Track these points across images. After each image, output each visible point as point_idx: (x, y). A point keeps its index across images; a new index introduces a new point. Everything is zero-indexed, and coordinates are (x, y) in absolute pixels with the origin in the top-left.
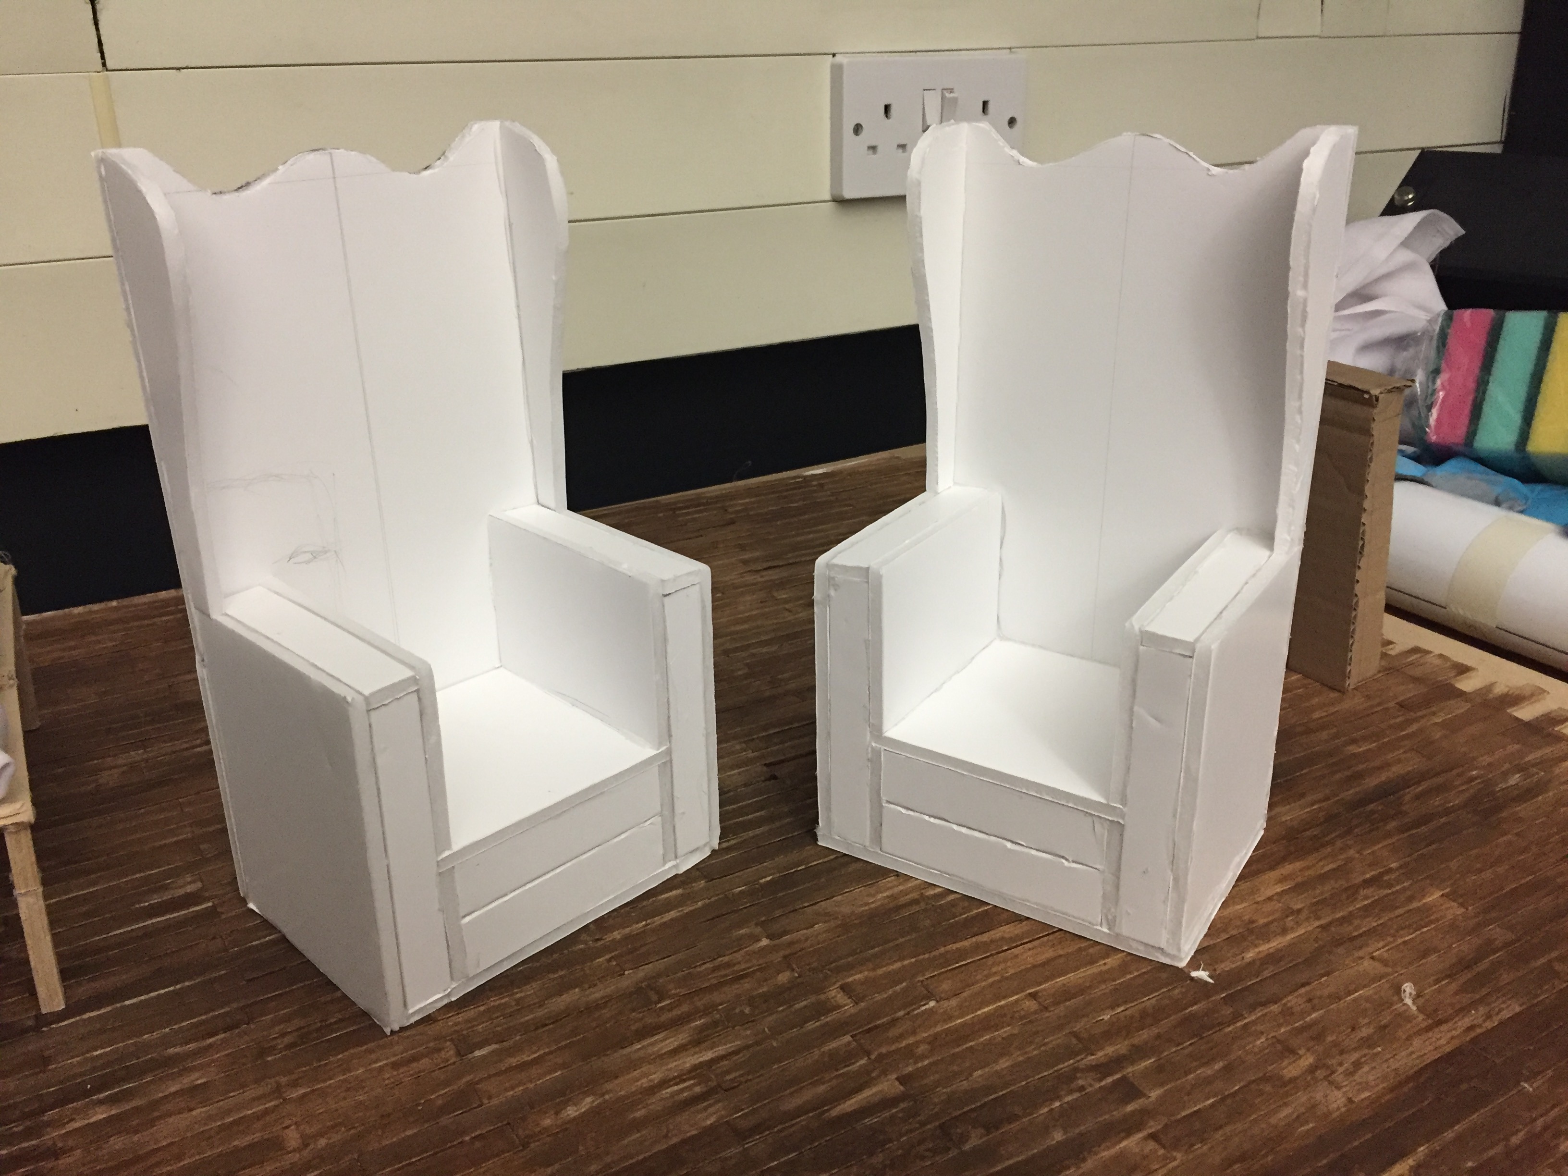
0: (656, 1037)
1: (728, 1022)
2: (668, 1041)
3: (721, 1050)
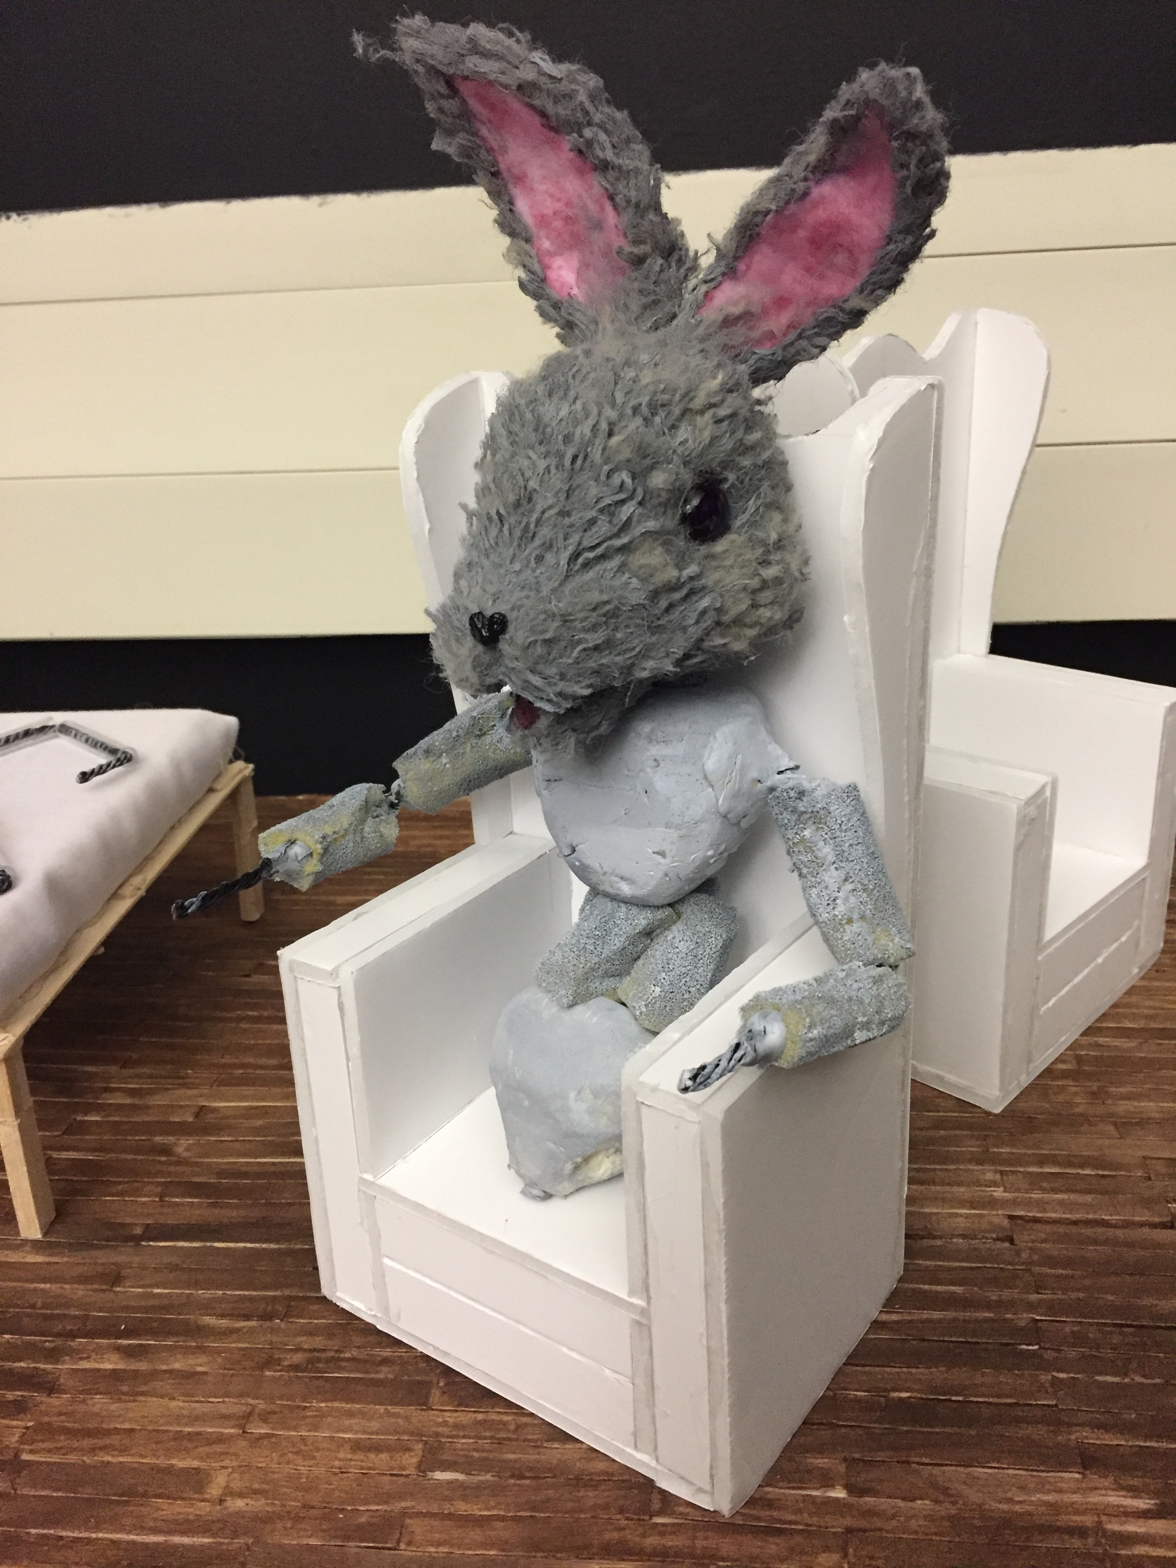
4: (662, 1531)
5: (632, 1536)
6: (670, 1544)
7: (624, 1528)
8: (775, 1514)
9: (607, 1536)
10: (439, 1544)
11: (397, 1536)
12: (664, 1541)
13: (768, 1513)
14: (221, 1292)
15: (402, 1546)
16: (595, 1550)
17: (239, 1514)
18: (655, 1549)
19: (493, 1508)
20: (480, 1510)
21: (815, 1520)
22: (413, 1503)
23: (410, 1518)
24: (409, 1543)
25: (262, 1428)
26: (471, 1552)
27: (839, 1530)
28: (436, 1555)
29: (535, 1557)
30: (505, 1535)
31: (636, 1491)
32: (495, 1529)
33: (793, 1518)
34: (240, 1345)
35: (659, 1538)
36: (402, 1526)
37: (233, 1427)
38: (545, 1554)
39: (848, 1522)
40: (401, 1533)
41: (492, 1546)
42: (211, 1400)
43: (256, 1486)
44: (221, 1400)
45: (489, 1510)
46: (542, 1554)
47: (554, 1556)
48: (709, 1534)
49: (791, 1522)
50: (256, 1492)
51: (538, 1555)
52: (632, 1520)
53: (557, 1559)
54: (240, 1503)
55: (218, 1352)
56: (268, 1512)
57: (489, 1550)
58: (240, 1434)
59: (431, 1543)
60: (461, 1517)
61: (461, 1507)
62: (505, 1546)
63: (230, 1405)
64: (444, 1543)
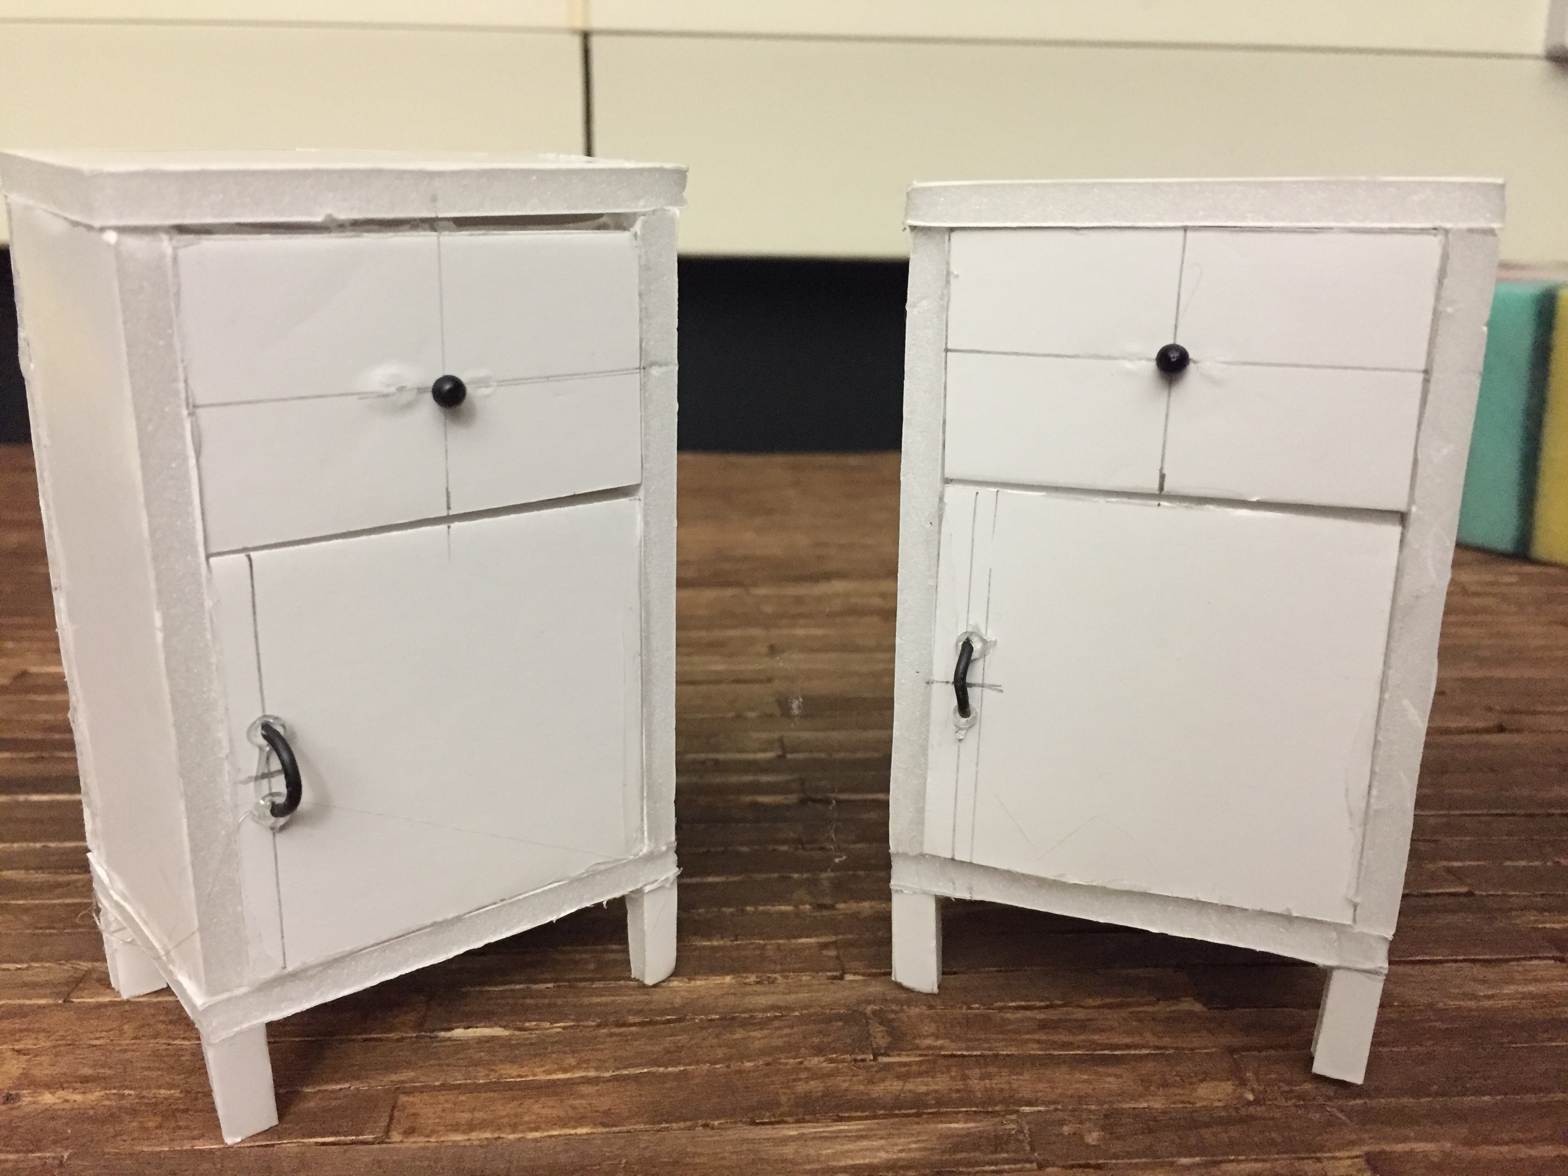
0: (843, 1126)
1: (1033, 1150)
2: (865, 1143)
4: (905, 1073)
5: (849, 1085)
6: (923, 1089)
7: (830, 1075)
9: (801, 1087)
10: (471, 1127)
11: (383, 1123)
12: (909, 1086)
13: (1082, 1037)
14: (38, 845)
15: (396, 1137)
16: (785, 1109)
17: (50, 1114)
18: (897, 1098)
19: (571, 1069)
20: (549, 1072)
21: (1167, 1041)
22: (413, 1074)
23: (407, 1093)
24: (410, 1132)
25: (102, 995)
26: (537, 1135)
28: (468, 1144)
29: (667, 1129)
30: (602, 1103)
31: (840, 1024)
32: (582, 1097)
33: (1127, 1040)
34: (68, 901)
35: (901, 1083)
36: (394, 1107)
37: (45, 996)
38: (688, 1123)
40: (391, 1118)
41: (580, 1121)
43: (87, 1071)
44: (25, 966)
45: (565, 1071)
46: (682, 1125)
47: (705, 1126)
48: (991, 1069)
49: (1128, 1047)
50: (85, 1080)
51: (675, 1126)
52: (843, 1061)
53: (713, 1128)
54: (48, 1098)
55: (26, 910)
56: (110, 1108)
57: (575, 1128)
58: (57, 1005)
59: (456, 1128)
60: (511, 1087)
61: (511, 1073)
62: (607, 1118)
63: (40, 971)
64: (482, 1125)
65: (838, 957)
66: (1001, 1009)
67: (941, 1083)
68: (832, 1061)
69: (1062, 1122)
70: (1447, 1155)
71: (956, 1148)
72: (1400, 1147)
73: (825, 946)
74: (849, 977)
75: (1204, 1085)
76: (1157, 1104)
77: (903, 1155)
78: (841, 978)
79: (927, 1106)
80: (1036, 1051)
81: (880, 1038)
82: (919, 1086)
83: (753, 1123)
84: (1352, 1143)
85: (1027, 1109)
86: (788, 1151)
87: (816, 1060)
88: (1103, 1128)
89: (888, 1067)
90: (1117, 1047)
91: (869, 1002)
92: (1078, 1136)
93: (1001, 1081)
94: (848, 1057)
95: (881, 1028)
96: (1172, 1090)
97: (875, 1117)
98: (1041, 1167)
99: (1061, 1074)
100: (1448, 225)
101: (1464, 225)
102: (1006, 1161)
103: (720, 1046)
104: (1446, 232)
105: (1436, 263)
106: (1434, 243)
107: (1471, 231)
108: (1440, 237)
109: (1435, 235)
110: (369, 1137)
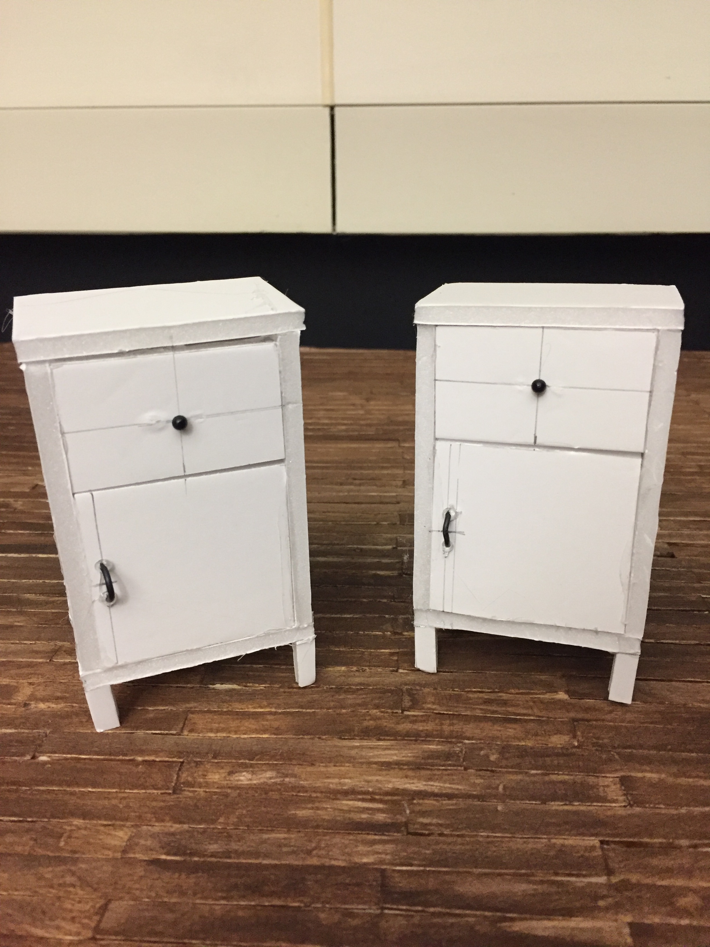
0: (381, 743)
1: (464, 761)
2: (387, 752)
3: (435, 786)
4: (415, 720)
5: (387, 724)
6: (421, 728)
7: (380, 719)
8: (510, 709)
9: (366, 723)
10: (218, 731)
11: (181, 725)
12: (415, 727)
13: (504, 709)
14: (41, 581)
15: (186, 733)
16: (356, 733)
17: (42, 713)
18: (407, 732)
19: (265, 707)
20: (255, 708)
21: (543, 713)
22: (196, 704)
23: (193, 713)
24: (191, 731)
25: (66, 658)
26: (246, 736)
27: (566, 719)
28: (215, 738)
29: (302, 738)
30: (276, 724)
31: (390, 694)
32: (267, 720)
33: (525, 711)
34: (53, 611)
35: (411, 725)
36: (186, 719)
37: (42, 658)
38: (312, 736)
39: (572, 715)
40: (184, 724)
41: (265, 731)
42: (25, 642)
43: (59, 694)
44: (34, 642)
45: (262, 708)
46: (309, 737)
47: (319, 738)
48: (455, 722)
49: (524, 715)
50: (58, 698)
51: (306, 737)
52: (387, 712)
53: (323, 739)
54: (42, 706)
55: (35, 614)
56: (67, 711)
57: (262, 734)
58: (47, 662)
59: (211, 730)
60: (237, 713)
61: (238, 707)
62: (277, 731)
63: (41, 645)
64: (223, 730)
65: (397, 660)
66: (468, 692)
67: (429, 726)
68: (382, 712)
69: (481, 749)
70: (660, 780)
71: (429, 758)
72: (640, 775)
73: (392, 654)
74: (401, 671)
75: (555, 736)
76: (530, 744)
77: (404, 759)
78: (397, 671)
79: (421, 737)
80: (478, 713)
81: (407, 703)
82: (420, 727)
83: (340, 738)
84: (616, 771)
85: (467, 741)
86: (353, 752)
87: (375, 711)
88: (500, 753)
89: (408, 716)
90: (519, 715)
91: (406, 684)
92: (487, 756)
93: (458, 727)
94: (389, 711)
95: (409, 698)
96: (539, 738)
97: (396, 740)
98: (466, 769)
99: (487, 726)
100: (659, 328)
101: (666, 328)
102: (450, 765)
103: (333, 701)
104: (658, 331)
105: (654, 345)
106: (653, 336)
107: (669, 330)
108: (656, 333)
109: (653, 332)
110: (174, 732)
